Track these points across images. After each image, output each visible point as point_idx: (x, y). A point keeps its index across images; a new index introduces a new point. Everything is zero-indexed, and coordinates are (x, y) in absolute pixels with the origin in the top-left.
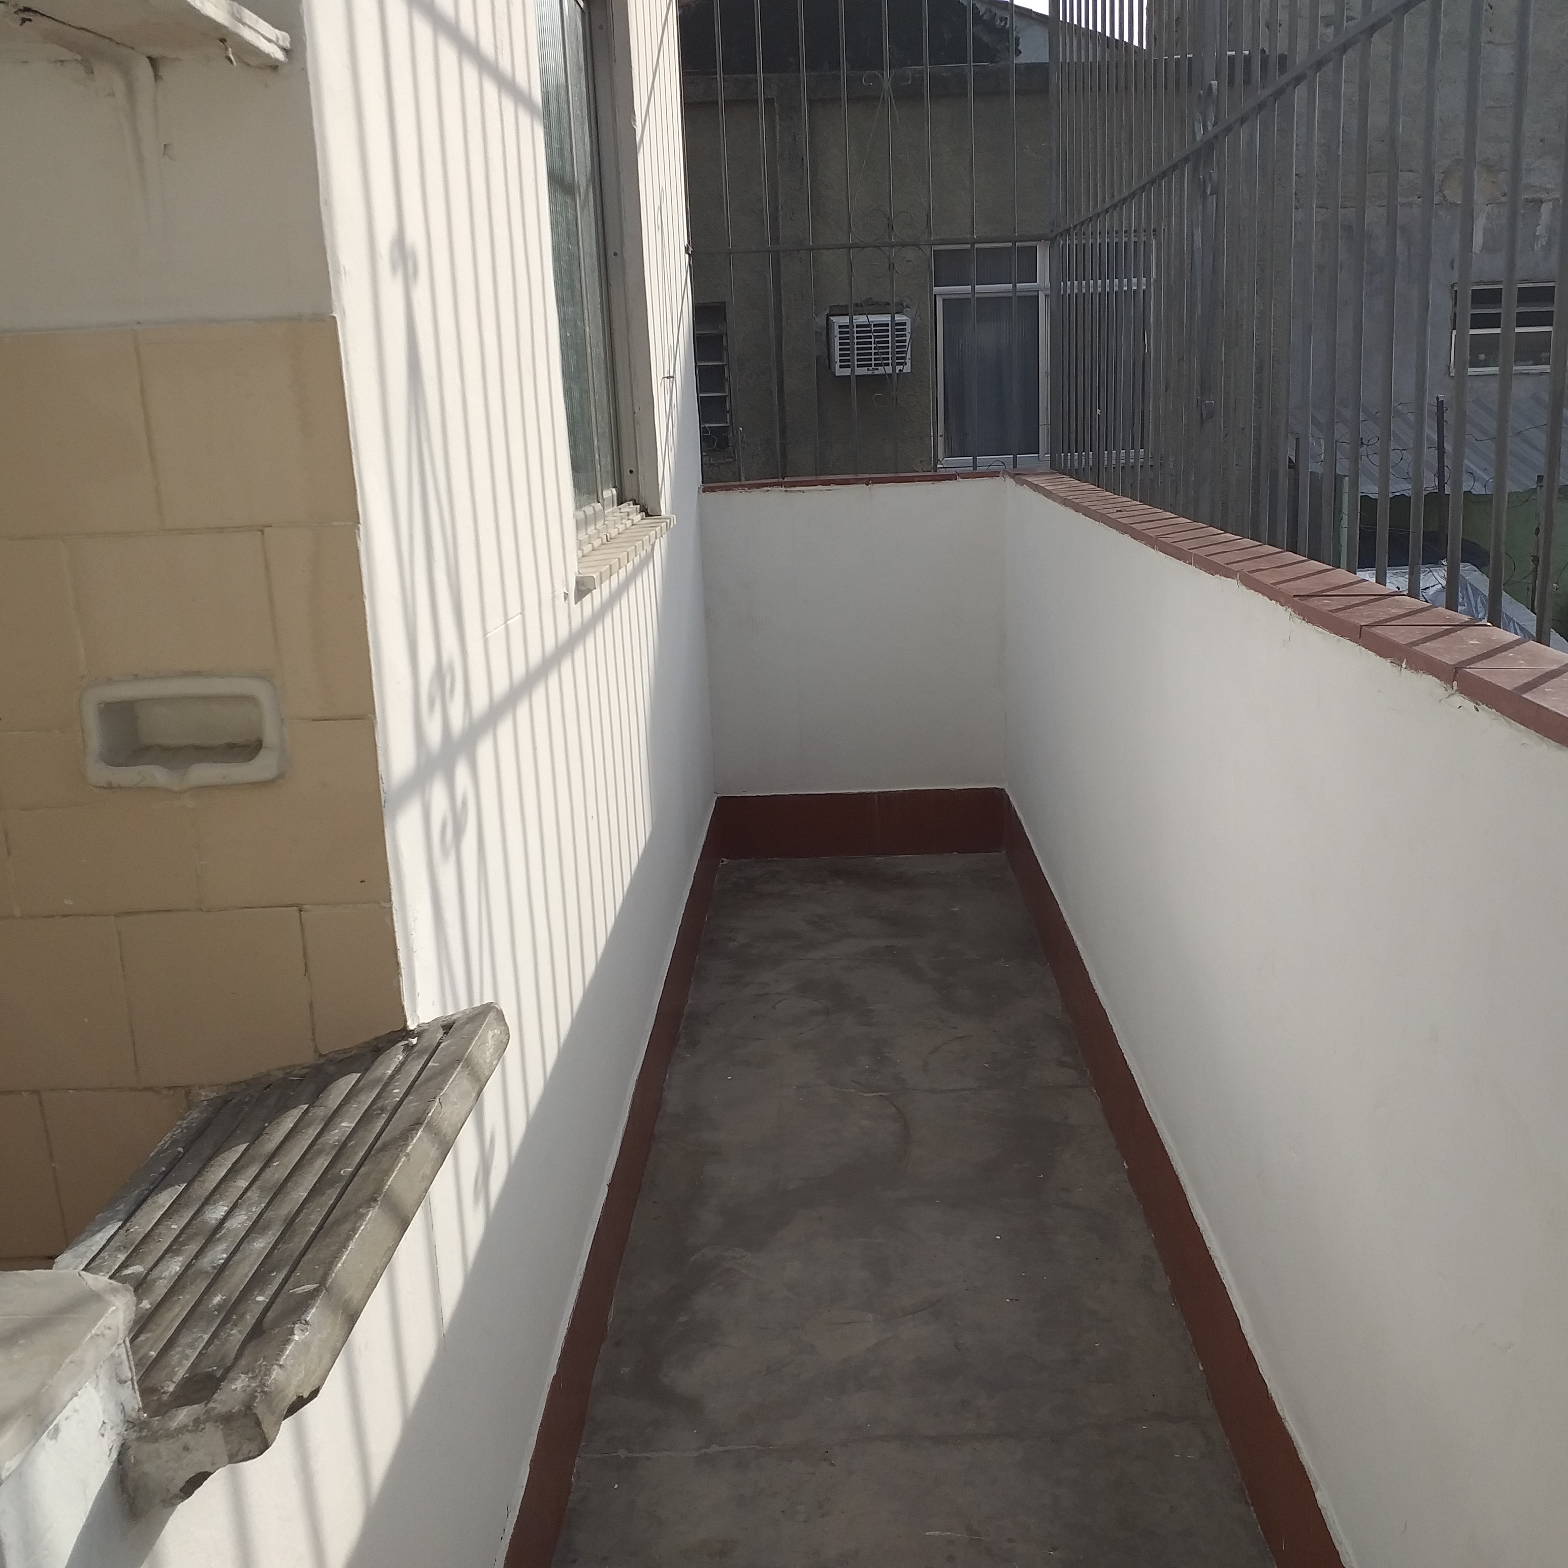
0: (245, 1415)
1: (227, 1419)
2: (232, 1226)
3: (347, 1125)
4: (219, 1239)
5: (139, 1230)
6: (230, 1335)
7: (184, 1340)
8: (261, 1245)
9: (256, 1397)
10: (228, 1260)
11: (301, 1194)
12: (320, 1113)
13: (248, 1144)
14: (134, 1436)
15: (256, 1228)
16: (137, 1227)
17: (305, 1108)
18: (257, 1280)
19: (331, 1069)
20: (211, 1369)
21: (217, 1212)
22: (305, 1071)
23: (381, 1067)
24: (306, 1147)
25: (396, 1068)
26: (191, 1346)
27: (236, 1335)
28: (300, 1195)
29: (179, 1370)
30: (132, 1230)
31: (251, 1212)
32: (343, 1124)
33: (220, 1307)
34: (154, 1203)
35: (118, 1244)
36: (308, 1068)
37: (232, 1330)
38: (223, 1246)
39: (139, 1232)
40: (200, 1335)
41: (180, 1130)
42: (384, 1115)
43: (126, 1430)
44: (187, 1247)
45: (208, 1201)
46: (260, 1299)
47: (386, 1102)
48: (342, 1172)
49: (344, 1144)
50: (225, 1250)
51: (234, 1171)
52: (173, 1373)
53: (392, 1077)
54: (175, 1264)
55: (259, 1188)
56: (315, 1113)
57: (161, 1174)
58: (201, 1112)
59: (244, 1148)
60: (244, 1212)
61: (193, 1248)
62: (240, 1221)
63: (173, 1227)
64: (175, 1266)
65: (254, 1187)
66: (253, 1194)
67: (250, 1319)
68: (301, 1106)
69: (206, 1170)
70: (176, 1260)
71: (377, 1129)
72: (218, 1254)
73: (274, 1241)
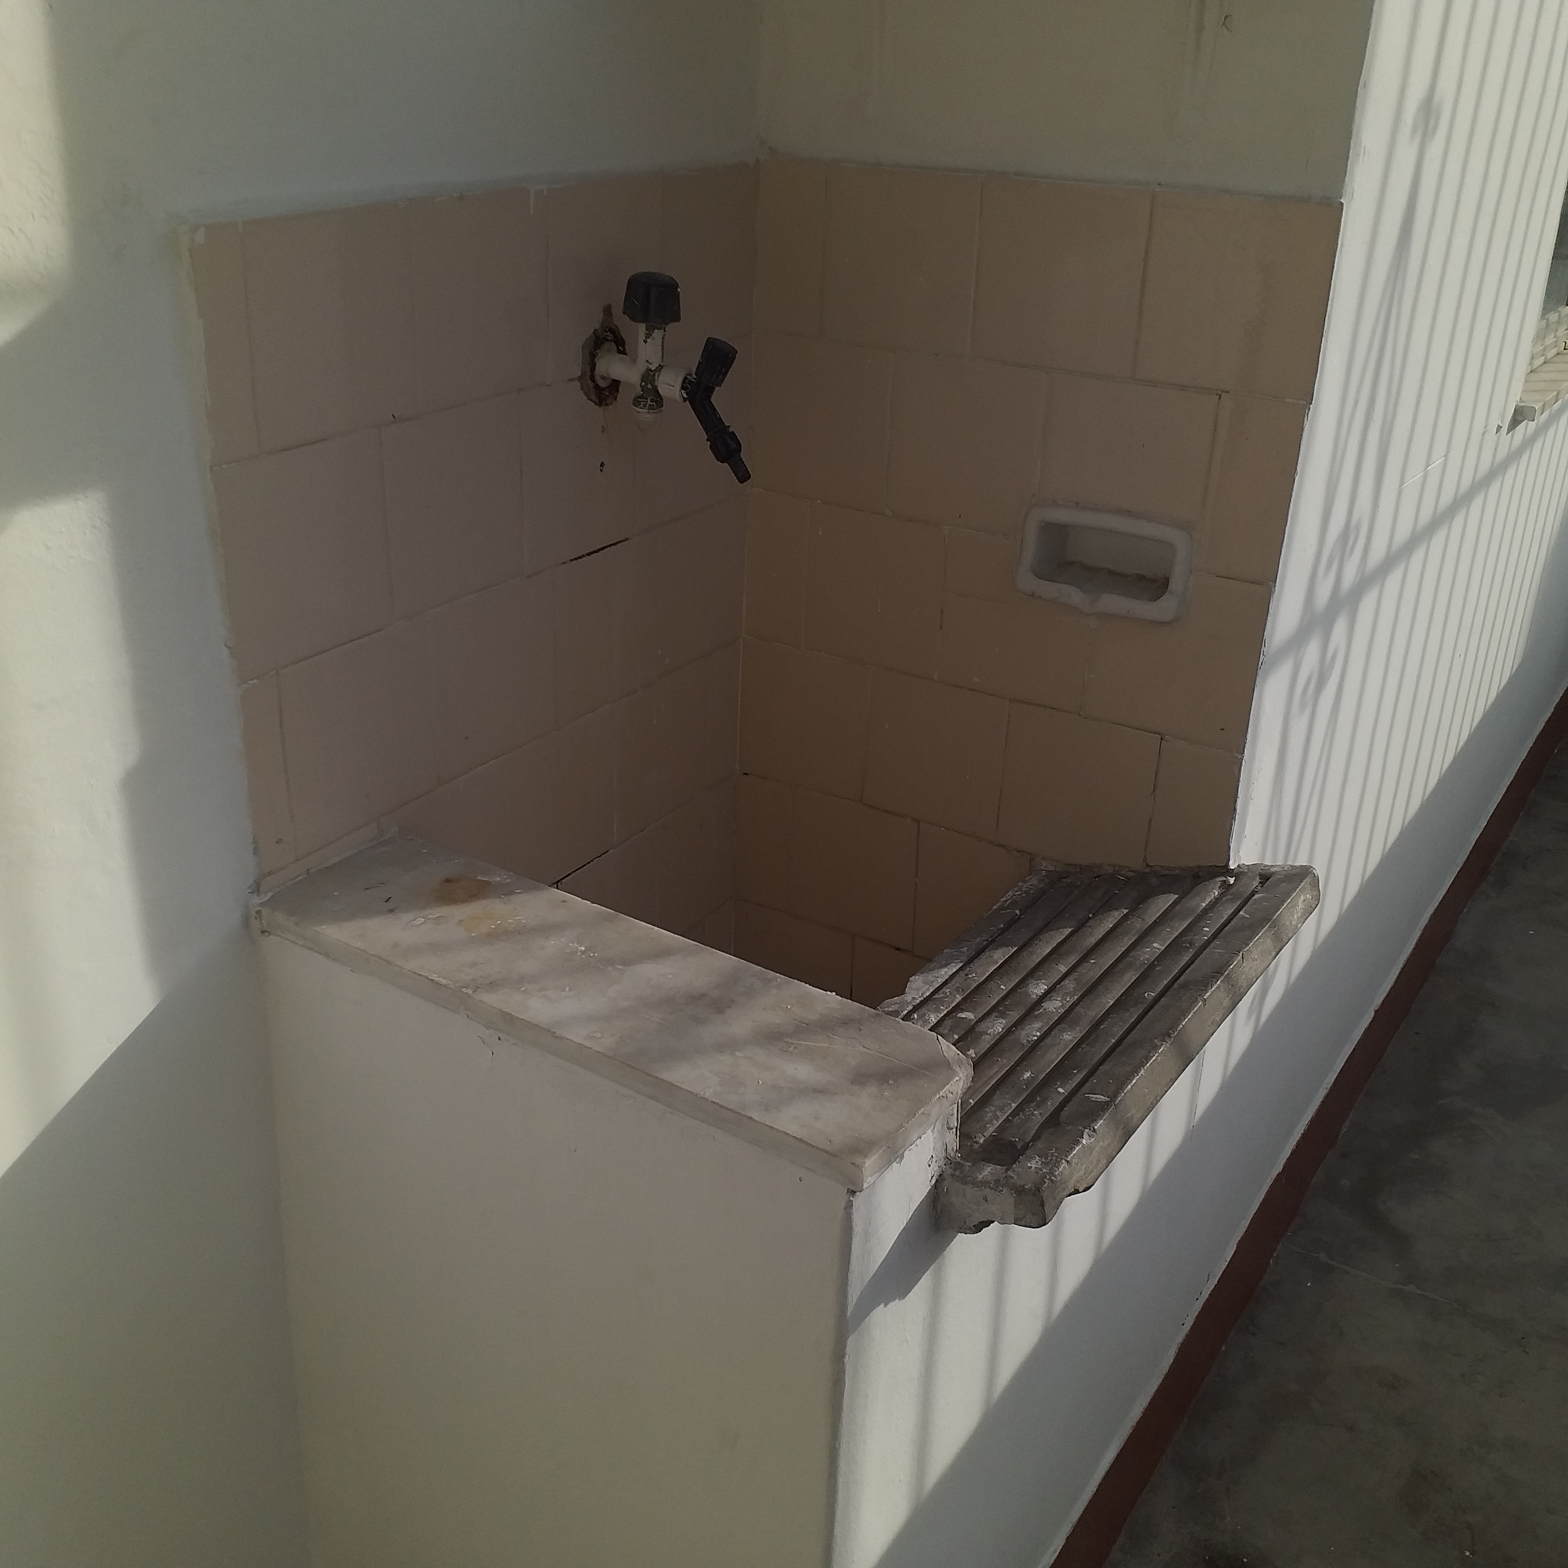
0: (1034, 1194)
1: (1019, 1191)
2: (1048, 1009)
3: (1158, 946)
4: (1036, 1017)
5: (975, 978)
6: (1033, 1114)
7: (997, 1100)
8: (1069, 1037)
9: (1045, 1182)
10: (1041, 1039)
11: (1109, 1000)
12: (1139, 925)
13: (1073, 929)
14: (949, 1171)
15: (1067, 1018)
16: (974, 975)
17: (1125, 913)
18: (1059, 1072)
19: (1154, 881)
20: (1014, 1139)
21: (1038, 989)
22: (1131, 874)
23: (1198, 898)
24: (1120, 953)
25: (1210, 902)
26: (1002, 1109)
27: (1038, 1116)
28: (1108, 1002)
29: (990, 1127)
30: (970, 976)
31: (1065, 1001)
32: (1155, 945)
33: (1028, 1082)
34: (991, 956)
35: (958, 985)
36: (1133, 872)
37: (1035, 1111)
38: (1037, 1025)
39: (975, 979)
40: (1009, 1102)
41: (1019, 893)
42: (1191, 950)
43: (945, 1165)
44: (1010, 1012)
45: (1032, 974)
46: (1061, 1090)
47: (1195, 937)
48: (1146, 995)
49: (1152, 966)
50: (1040, 1028)
51: (1056, 953)
52: (985, 1128)
53: (1206, 911)
54: (999, 1024)
55: (1075, 979)
56: (1133, 922)
57: (999, 930)
58: (1040, 881)
59: (1068, 933)
60: (1059, 999)
61: (1015, 1015)
62: (1055, 1006)
63: (1002, 987)
64: (998, 1026)
65: (1071, 977)
66: (1069, 984)
67: (1051, 1105)
68: (1123, 910)
69: (1035, 943)
70: (1000, 1021)
71: (1183, 963)
72: (1033, 1031)
73: (1080, 1037)
